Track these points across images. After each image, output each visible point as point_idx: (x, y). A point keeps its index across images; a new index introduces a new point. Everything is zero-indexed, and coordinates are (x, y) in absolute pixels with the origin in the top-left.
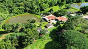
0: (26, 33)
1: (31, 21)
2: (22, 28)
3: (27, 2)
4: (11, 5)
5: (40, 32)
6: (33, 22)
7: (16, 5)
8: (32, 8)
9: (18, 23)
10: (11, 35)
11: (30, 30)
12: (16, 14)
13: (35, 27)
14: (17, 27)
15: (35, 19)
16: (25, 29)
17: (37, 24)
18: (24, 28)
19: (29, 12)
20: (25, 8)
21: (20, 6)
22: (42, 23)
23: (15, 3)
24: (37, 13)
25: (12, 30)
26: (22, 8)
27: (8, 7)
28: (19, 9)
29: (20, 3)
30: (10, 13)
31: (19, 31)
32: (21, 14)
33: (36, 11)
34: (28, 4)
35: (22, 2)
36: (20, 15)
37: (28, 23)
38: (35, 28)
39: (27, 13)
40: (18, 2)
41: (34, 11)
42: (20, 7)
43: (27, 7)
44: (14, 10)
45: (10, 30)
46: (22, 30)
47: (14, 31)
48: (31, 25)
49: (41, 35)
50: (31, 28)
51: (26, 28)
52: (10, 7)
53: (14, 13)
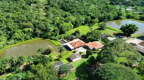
0: (35, 72)
1: (44, 50)
2: (28, 64)
3: (37, 21)
4: (10, 27)
5: (60, 69)
6: (48, 52)
7: (20, 25)
8: (45, 31)
10: (8, 77)
11: (41, 66)
12: (18, 40)
13: (51, 61)
14: (18, 63)
15: (50, 47)
16: (34, 65)
17: (54, 55)
18: (31, 64)
19: (40, 37)
20: (35, 31)
21: (25, 27)
22: (62, 54)
23: (17, 22)
24: (53, 37)
25: (9, 69)
26: (29, 31)
27: (5, 30)
28: (24, 32)
29: (27, 22)
30: (8, 39)
31: (23, 70)
32: (27, 39)
33: (52, 35)
34: (38, 23)
35: (30, 21)
36: (25, 42)
37: (39, 55)
38: (51, 63)
39: (37, 39)
40: (23, 21)
41: (49, 34)
42: (26, 29)
43: (37, 29)
44: (16, 34)
45: (7, 68)
46: (27, 68)
47: (13, 71)
48: (43, 57)
49: (62, 75)
50: (44, 64)
51: (36, 63)
52: (8, 29)
53: (14, 39)
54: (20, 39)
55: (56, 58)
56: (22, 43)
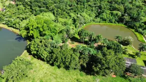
0: (104, 55)
2: (102, 45)
3: (131, 6)
4: (102, 5)
5: (130, 66)
6: (126, 43)
7: (111, 6)
8: (135, 19)
9: (99, 35)
10: (83, 47)
11: (113, 53)
12: (103, 20)
13: (124, 53)
14: (95, 40)
15: (131, 39)
16: (106, 49)
17: (131, 50)
18: (104, 46)
19: (125, 24)
20: (123, 15)
21: (115, 9)
22: (142, 52)
23: (110, 3)
24: (140, 30)
25: (87, 41)
26: (117, 14)
27: (97, 7)
28: (112, 14)
29: (119, 5)
30: (96, 17)
31: (96, 48)
32: (111, 22)
33: (140, 26)
34: (131, 9)
35: (122, 4)
36: (109, 24)
37: (116, 42)
38: (124, 55)
39: (121, 25)
40: (116, 3)
41: (137, 24)
42: (115, 12)
43: (126, 15)
44: (104, 14)
45: (86, 40)
46: (100, 48)
47: (89, 44)
48: (118, 46)
49: (128, 74)
50: (115, 52)
51: (109, 48)
52: (100, 8)
53: (101, 18)
54: (105, 20)
55: (131, 53)
56: (105, 24)
